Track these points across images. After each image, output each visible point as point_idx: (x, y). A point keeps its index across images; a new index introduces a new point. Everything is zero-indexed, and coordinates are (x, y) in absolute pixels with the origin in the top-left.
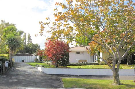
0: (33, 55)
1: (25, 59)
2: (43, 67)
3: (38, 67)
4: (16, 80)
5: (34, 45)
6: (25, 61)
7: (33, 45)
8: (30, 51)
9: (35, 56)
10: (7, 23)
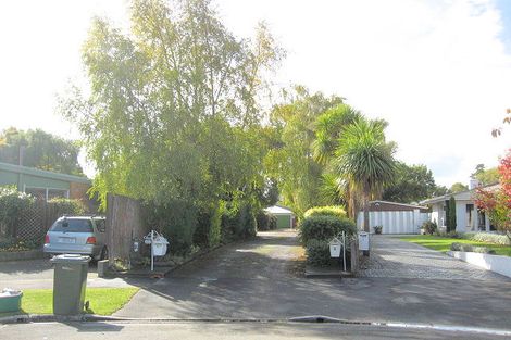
0: (412, 209)
1: (384, 223)
2: (491, 252)
3: (468, 254)
4: (415, 300)
5: (411, 170)
6: (383, 231)
7: (408, 168)
8: (396, 192)
9: (422, 211)
10: (316, 97)
